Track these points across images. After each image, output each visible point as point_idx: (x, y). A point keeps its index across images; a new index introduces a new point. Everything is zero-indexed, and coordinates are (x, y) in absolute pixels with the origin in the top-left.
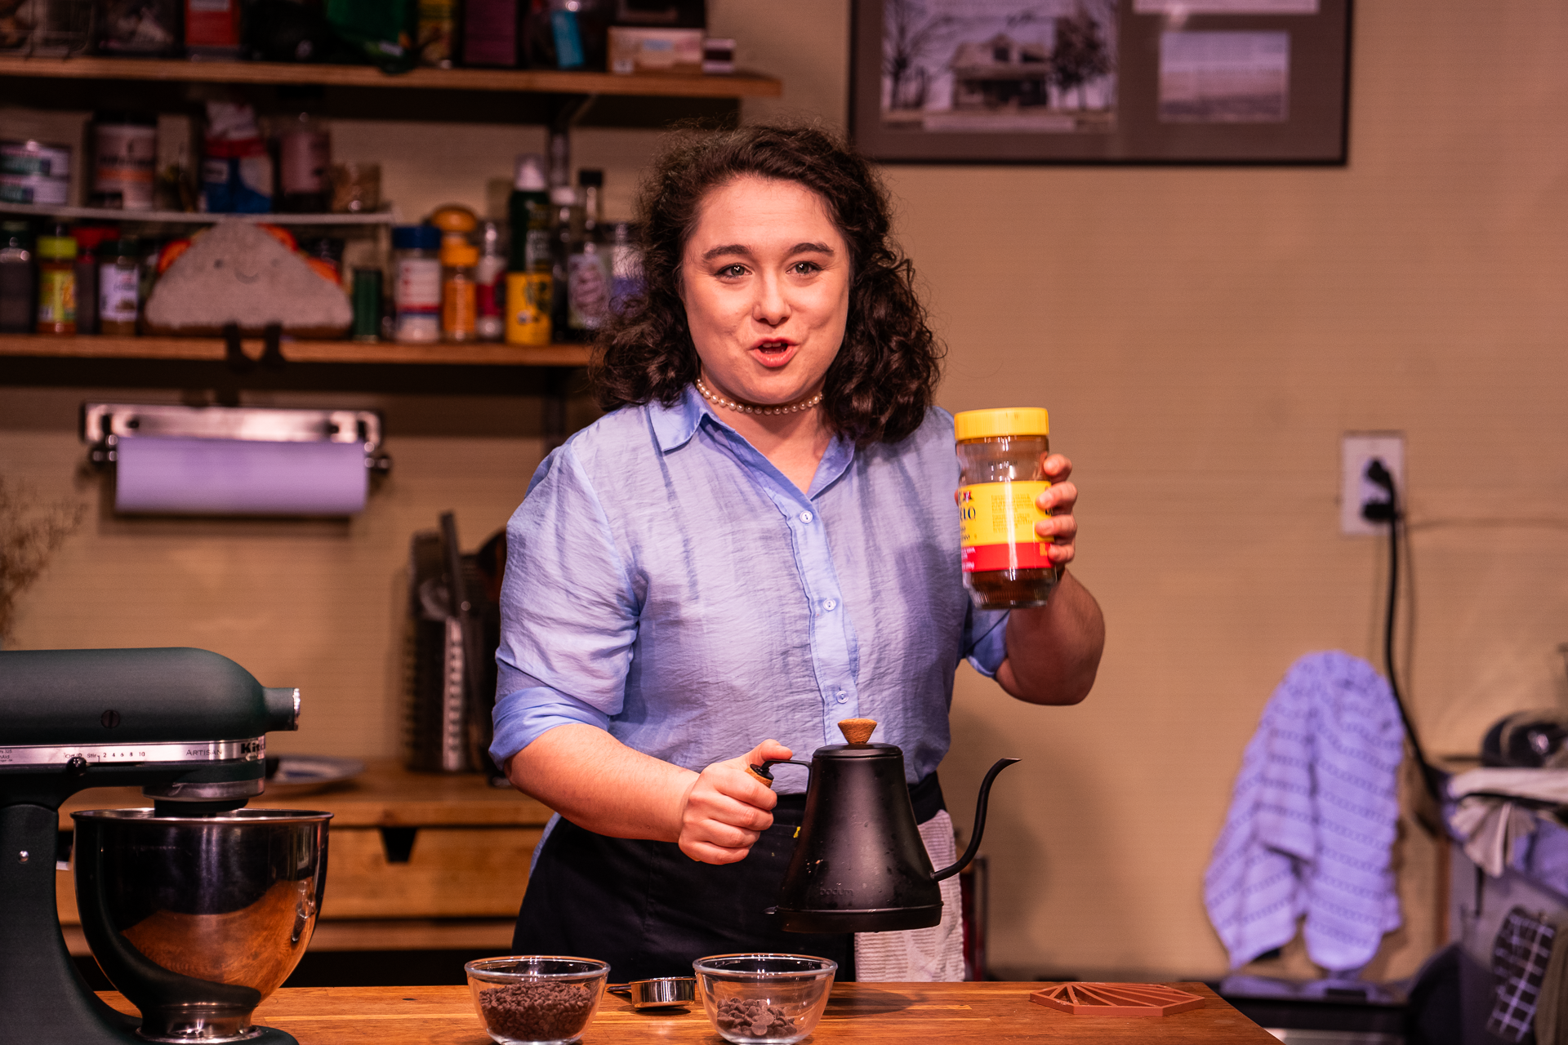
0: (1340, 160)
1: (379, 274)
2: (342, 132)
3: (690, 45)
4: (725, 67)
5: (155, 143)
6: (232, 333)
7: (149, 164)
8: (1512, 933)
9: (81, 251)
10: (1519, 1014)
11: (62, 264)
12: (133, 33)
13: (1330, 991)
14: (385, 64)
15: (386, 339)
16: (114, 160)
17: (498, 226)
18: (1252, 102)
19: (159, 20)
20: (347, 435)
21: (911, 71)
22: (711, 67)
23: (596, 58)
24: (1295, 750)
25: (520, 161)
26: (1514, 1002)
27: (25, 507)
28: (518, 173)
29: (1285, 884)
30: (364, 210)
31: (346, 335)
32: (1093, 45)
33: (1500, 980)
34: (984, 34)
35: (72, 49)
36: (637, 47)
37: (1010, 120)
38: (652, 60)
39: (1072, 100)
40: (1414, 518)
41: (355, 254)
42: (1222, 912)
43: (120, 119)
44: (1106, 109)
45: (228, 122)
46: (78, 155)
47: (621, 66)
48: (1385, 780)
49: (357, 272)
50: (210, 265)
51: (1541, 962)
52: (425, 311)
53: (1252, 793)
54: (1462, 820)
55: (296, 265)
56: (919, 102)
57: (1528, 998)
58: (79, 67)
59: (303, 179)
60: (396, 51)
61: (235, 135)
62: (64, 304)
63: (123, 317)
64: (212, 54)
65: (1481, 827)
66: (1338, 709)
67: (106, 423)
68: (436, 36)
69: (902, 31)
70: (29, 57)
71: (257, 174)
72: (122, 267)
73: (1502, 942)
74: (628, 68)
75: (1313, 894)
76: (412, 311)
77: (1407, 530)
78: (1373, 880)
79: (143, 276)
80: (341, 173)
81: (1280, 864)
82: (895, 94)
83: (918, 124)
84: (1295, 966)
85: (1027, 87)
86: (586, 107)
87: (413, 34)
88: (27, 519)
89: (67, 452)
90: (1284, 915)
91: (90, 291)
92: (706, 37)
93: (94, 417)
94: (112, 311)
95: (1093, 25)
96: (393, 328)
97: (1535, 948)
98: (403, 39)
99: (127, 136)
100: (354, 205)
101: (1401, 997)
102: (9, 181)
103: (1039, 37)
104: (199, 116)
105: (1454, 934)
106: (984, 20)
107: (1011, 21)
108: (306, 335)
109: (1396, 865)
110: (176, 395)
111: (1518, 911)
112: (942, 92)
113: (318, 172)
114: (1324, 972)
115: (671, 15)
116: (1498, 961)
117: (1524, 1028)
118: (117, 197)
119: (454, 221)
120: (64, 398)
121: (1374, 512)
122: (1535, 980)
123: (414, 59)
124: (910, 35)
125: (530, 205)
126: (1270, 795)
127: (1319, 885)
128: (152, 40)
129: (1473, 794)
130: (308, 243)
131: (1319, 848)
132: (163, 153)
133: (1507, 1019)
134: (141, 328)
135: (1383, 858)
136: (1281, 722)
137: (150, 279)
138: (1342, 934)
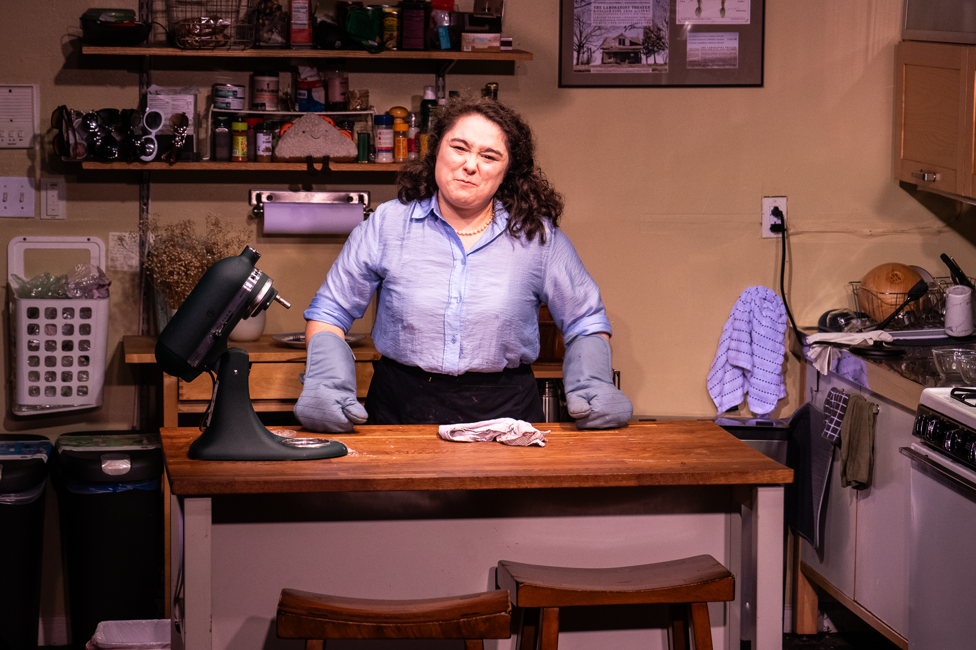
0: (761, 85)
1: (369, 135)
2: (352, 77)
3: (495, 39)
4: (510, 48)
5: (278, 82)
6: (309, 160)
7: (275, 92)
8: (832, 399)
9: (249, 127)
10: (834, 431)
11: (242, 133)
12: (270, 39)
13: (757, 423)
14: (370, 49)
15: (371, 162)
16: (262, 90)
17: (416, 116)
18: (724, 61)
19: (280, 34)
20: (356, 201)
21: (585, 49)
22: (503, 48)
23: (456, 45)
24: (744, 326)
25: (426, 88)
26: (833, 426)
27: (229, 232)
28: (425, 93)
29: (740, 380)
30: (361, 110)
31: (355, 160)
32: (659, 38)
33: (827, 417)
34: (615, 34)
35: (246, 46)
36: (473, 41)
37: (626, 69)
38: (479, 46)
39: (651, 60)
40: (791, 231)
41: (358, 127)
42: (714, 393)
43: (264, 75)
44: (665, 64)
45: (307, 74)
46: (247, 88)
47: (466, 48)
48: (780, 338)
49: (359, 134)
50: (301, 133)
51: (844, 409)
52: (387, 150)
53: (726, 344)
54: (812, 353)
55: (335, 132)
56: (588, 62)
57: (838, 424)
58: (248, 53)
59: (337, 97)
60: (376, 44)
61: (309, 79)
62: (243, 150)
63: (265, 154)
64: (300, 47)
65: (819, 355)
66: (761, 309)
67: (259, 197)
68: (391, 38)
69: (581, 33)
70: (228, 50)
71: (319, 95)
72: (265, 134)
73: (828, 402)
74: (470, 50)
75: (751, 385)
76: (381, 150)
77: (788, 236)
78: (776, 378)
79: (273, 138)
80: (353, 93)
81: (738, 372)
82: (578, 59)
83: (589, 71)
84: (744, 413)
85: (632, 55)
86: (452, 65)
87: (382, 38)
88: (229, 237)
89: (244, 209)
90: (739, 393)
91: (252, 144)
92: (501, 37)
93: (254, 194)
94: (261, 153)
95: (659, 30)
96: (375, 158)
97: (841, 404)
98: (378, 39)
99: (266, 80)
100: (359, 107)
101: (786, 425)
102: (221, 99)
103: (638, 35)
104: (295, 72)
105: (808, 399)
106: (615, 28)
107: (625, 27)
108: (339, 160)
109: (784, 372)
110: (287, 186)
111: (834, 389)
112: (598, 57)
113: (343, 94)
114: (755, 415)
115: (487, 28)
116: (826, 409)
117: (836, 436)
118: (264, 105)
119: (399, 113)
120: (243, 187)
121: (775, 228)
122: (841, 417)
123: (382, 47)
124: (584, 35)
125: (430, 106)
126: (734, 344)
127: (753, 380)
128: (277, 43)
129: (816, 343)
130: (340, 123)
131: (754, 366)
132: (281, 88)
133: (829, 432)
134: (273, 159)
135: (779, 369)
136: (738, 315)
137: (277, 138)
138: (762, 400)
